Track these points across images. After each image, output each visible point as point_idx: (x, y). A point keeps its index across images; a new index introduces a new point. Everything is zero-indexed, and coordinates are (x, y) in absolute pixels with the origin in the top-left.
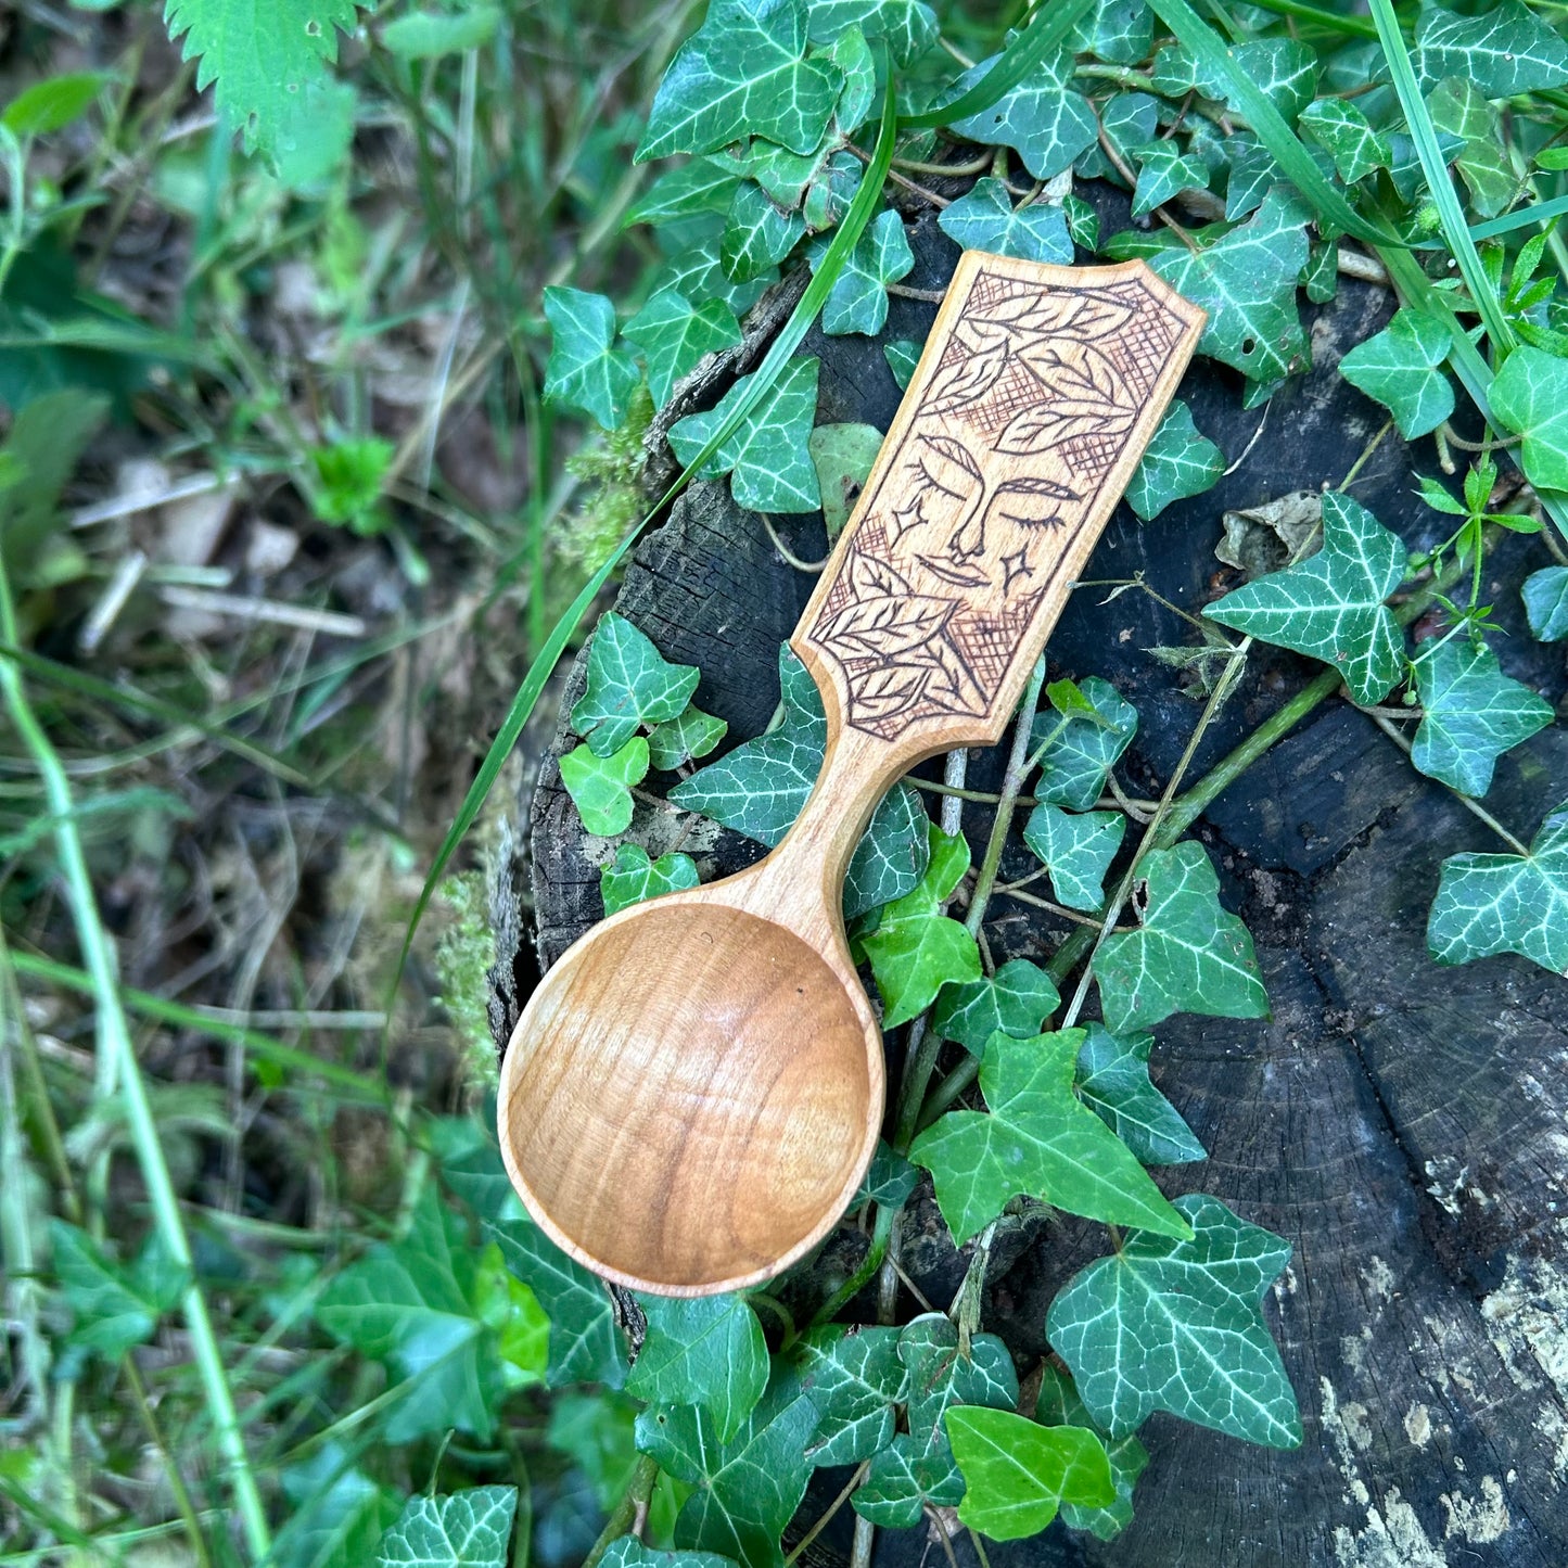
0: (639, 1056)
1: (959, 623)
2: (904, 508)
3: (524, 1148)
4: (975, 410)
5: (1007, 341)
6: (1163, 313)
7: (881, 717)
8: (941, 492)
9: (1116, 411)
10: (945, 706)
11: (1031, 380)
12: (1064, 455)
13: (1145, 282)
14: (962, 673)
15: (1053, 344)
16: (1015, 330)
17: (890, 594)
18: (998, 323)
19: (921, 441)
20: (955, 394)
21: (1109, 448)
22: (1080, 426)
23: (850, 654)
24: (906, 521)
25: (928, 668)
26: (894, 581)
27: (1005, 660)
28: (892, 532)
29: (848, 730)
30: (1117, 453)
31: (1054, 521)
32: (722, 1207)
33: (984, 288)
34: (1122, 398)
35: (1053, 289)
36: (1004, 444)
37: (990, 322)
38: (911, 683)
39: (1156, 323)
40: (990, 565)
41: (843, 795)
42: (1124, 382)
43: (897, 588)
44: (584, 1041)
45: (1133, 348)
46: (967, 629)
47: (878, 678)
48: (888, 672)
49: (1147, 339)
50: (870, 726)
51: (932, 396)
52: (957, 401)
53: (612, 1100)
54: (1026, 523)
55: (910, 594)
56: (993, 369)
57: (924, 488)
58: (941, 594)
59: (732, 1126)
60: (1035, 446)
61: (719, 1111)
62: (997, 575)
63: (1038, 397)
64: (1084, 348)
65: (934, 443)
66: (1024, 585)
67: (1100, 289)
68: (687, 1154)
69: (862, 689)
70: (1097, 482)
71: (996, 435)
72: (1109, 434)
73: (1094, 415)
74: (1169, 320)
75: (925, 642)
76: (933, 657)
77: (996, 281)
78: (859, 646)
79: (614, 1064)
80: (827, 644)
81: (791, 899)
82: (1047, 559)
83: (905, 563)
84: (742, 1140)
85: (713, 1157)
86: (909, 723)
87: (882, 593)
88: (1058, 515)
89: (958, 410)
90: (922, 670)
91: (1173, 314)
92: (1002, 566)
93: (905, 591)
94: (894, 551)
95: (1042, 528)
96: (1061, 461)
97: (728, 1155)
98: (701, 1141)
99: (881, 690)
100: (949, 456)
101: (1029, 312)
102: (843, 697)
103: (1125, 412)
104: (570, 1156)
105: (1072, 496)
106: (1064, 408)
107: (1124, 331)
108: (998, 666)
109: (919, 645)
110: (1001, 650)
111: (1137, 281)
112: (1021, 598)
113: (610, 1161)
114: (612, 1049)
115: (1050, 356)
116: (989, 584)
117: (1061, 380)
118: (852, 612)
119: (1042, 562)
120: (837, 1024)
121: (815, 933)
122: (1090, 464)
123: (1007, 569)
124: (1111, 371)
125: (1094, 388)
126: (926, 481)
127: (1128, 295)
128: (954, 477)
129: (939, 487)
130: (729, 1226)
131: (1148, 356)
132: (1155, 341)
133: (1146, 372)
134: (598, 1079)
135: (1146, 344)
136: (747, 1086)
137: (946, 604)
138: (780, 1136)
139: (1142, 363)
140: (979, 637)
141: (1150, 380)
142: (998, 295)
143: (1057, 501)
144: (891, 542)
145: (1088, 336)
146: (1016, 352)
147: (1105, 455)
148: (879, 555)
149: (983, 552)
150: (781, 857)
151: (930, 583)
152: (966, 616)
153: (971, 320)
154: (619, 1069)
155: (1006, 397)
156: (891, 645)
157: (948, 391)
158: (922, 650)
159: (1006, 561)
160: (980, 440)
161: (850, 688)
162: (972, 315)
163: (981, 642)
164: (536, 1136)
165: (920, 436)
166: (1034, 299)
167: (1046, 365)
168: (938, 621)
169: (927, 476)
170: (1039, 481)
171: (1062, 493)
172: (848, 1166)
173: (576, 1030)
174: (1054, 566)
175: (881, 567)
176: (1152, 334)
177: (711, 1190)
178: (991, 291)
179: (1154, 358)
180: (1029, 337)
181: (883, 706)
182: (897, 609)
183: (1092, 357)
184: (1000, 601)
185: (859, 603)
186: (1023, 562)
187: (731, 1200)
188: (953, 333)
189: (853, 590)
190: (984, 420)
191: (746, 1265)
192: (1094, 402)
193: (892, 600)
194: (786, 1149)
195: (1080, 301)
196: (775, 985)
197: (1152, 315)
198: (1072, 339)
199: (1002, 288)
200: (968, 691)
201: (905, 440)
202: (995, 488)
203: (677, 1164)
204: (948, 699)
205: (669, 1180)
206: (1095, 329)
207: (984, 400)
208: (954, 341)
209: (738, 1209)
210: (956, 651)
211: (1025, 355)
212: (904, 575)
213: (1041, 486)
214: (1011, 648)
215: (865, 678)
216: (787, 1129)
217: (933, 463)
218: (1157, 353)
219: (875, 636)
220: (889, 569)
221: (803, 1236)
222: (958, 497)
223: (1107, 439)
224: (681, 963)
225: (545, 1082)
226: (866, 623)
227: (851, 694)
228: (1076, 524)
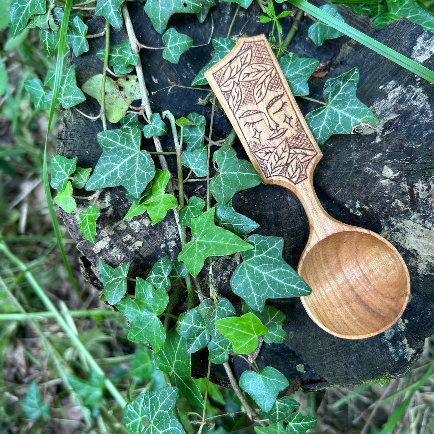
0: (329, 289)
1: (291, 142)
2: (253, 134)
3: (337, 330)
4: (244, 101)
5: (234, 81)
6: (257, 43)
7: (300, 176)
8: (257, 123)
9: (270, 71)
10: (308, 160)
11: (248, 83)
12: (271, 90)
13: (246, 41)
14: (303, 151)
15: (244, 72)
16: (233, 78)
17: (272, 152)
18: (228, 80)
19: (241, 119)
20: (237, 102)
21: (277, 79)
22: (267, 82)
23: (279, 172)
24: (257, 136)
25: (296, 157)
26: (269, 149)
27: (307, 139)
28: (257, 141)
29: (297, 186)
30: (279, 78)
31: (284, 104)
32: (380, 296)
33: (217, 76)
34: (269, 67)
35: (230, 62)
36: (258, 101)
37: (226, 81)
38: (297, 163)
39: (258, 46)
40: (283, 125)
41: (311, 198)
42: (265, 64)
43: (272, 150)
44: (318, 299)
45: (259, 56)
46: (294, 142)
47: (290, 170)
48: (290, 167)
49: (260, 51)
50: (300, 180)
51: (233, 108)
52: (239, 103)
53: (335, 303)
54: (280, 110)
55: (275, 148)
56: (238, 89)
57: (253, 126)
58: (281, 141)
59: (360, 280)
60: (264, 94)
61: (354, 280)
62: (286, 126)
63: (253, 85)
64: (250, 66)
65: (244, 116)
66: (294, 122)
67: (240, 52)
68: (360, 295)
69: (289, 175)
70: (282, 88)
71: (254, 101)
72: (274, 77)
73: (267, 76)
74: (259, 43)
75: (289, 153)
76: (294, 154)
77: (218, 73)
78: (278, 168)
79: (327, 296)
80: (272, 175)
81: (327, 228)
82: (292, 112)
83: (267, 143)
84: (366, 281)
85: (365, 289)
86: (306, 171)
87: (270, 154)
88: (284, 102)
89: (241, 104)
90: (296, 159)
91: (258, 41)
92: (285, 123)
93: (274, 149)
94: (262, 144)
95: (284, 108)
96: (271, 92)
97: (367, 286)
98: (359, 290)
99: (293, 171)
100: (250, 115)
101: (232, 71)
102: (288, 181)
103: (272, 69)
104: (343, 321)
105: (282, 96)
106: (260, 82)
107: (254, 54)
108: (308, 142)
109: (289, 155)
110: (304, 138)
111: (245, 42)
112: (296, 125)
113: (350, 313)
114: (323, 294)
115: (246, 75)
116: (287, 129)
117: (253, 77)
118: (269, 164)
119: (291, 114)
120: (360, 239)
121: (339, 228)
122: (277, 86)
123: (287, 123)
124: (260, 65)
125: (261, 71)
126: (252, 125)
127: (246, 47)
128: (256, 118)
129: (256, 123)
130: (386, 297)
131: (263, 54)
132: (262, 50)
133: (267, 57)
134: (328, 303)
135: (261, 52)
136: (354, 270)
137: (284, 142)
138: (372, 271)
139: (264, 57)
140: (298, 141)
141: (269, 58)
142: (222, 75)
143: (280, 100)
144: (259, 143)
145: (248, 63)
146: (238, 81)
147: (278, 81)
148: (260, 148)
149: (279, 125)
150: (314, 222)
151: (277, 142)
152: (291, 140)
153: (222, 85)
154: (329, 296)
155: (247, 92)
156: (284, 161)
157: (235, 103)
158: (291, 155)
159: (285, 121)
160: (252, 105)
161: (287, 178)
162: (221, 84)
163: (299, 141)
164: (335, 326)
165: (240, 118)
166: (229, 68)
167: (247, 77)
168: (287, 147)
169: (250, 123)
170: (272, 100)
171: (279, 97)
172: (398, 261)
173: (315, 299)
174: (294, 112)
175: (264, 150)
176: (259, 49)
177: (373, 295)
178: (219, 75)
180: (237, 76)
181: (297, 174)
182: (276, 154)
183: (253, 66)
184: (293, 130)
185: (268, 161)
186: (288, 118)
187: (379, 293)
188: (222, 91)
189: (263, 160)
190: (248, 101)
191: (402, 299)
192: (264, 74)
193: (274, 153)
194: (377, 272)
195: (239, 58)
196: (338, 247)
197: (255, 46)
198: (246, 67)
199: (221, 72)
200: (309, 153)
201: (238, 122)
202: (266, 110)
203: (361, 299)
204: (307, 158)
205: (364, 304)
206: (248, 60)
207: (243, 97)
208: (224, 93)
209: (383, 292)
210: (297, 148)
211: (241, 80)
212: (270, 146)
213: (274, 101)
214: (306, 136)
215: (287, 173)
216: (372, 268)
217: (249, 119)
218: (264, 52)
219: (279, 163)
220: (265, 148)
221: (406, 282)
222: (261, 120)
224: (316, 264)
225: (323, 315)
226: (274, 163)
228: (288, 100)
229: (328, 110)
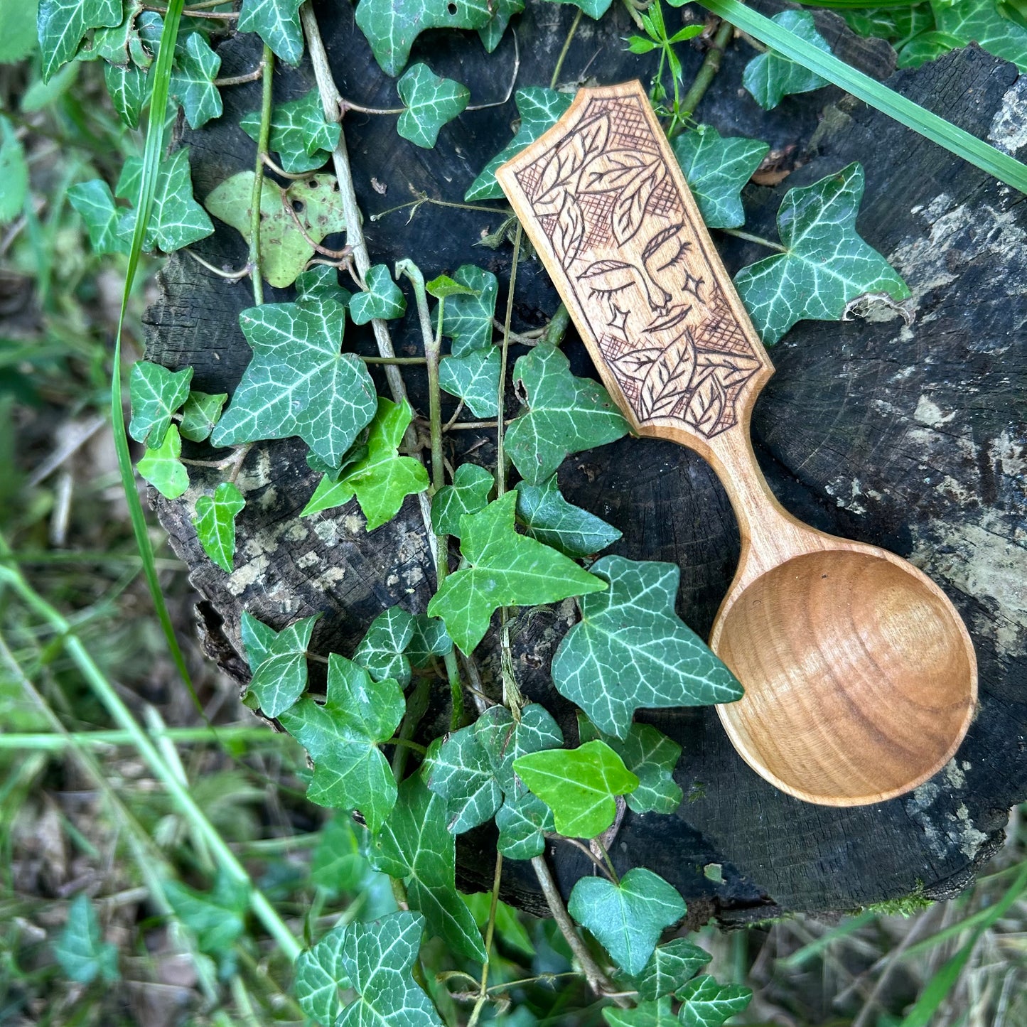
0: (784, 687)
1: (700, 339)
2: (611, 318)
3: (801, 784)
4: (589, 239)
5: (566, 192)
6: (621, 101)
7: (719, 418)
8: (619, 292)
9: (652, 168)
10: (740, 381)
11: (598, 197)
12: (653, 213)
13: (597, 96)
14: (728, 358)
15: (589, 170)
16: (563, 183)
17: (654, 362)
18: (552, 188)
19: (582, 280)
20: (571, 242)
21: (669, 188)
22: (645, 193)
23: (669, 408)
24: (619, 322)
25: (710, 374)
26: (648, 353)
27: (738, 331)
28: (619, 334)
29: (711, 442)
30: (674, 185)
31: (684, 247)
32: (905, 706)
33: (526, 180)
34: (649, 159)
35: (558, 146)
36: (621, 239)
37: (548, 192)
38: (712, 388)
39: (623, 109)
40: (680, 297)
41: (746, 471)
42: (640, 151)
43: (653, 355)
44: (758, 710)
45: (626, 132)
46: (706, 336)
47: (695, 403)
48: (696, 396)
49: (628, 121)
50: (719, 428)
51: (562, 255)
52: (576, 244)
53: (798, 720)
54: (674, 261)
55: (662, 351)
56: (575, 211)
57: (609, 298)
58: (676, 335)
59: (859, 667)
60: (636, 224)
61: (845, 667)
62: (689, 299)
63: (611, 200)
64: (605, 156)
65: (588, 274)
66: (706, 289)
67: (580, 121)
68: (858, 703)
69: (694, 416)
70: (681, 209)
71: (612, 239)
72: (661, 182)
73: (644, 181)
74: (627, 101)
75: (696, 365)
76: (707, 367)
77: (528, 170)
78: (668, 400)
79: (779, 704)
80: (653, 415)
81: (781, 542)
82: (702, 266)
83: (643, 340)
84: (872, 668)
85: (870, 690)
86: (733, 407)
87: (648, 366)
88: (683, 242)
89: (582, 247)
90: (710, 377)
91: (625, 97)
92: (686, 293)
93: (658, 353)
94: (631, 341)
95: (683, 256)
96: (655, 217)
97: (875, 681)
98: (855, 690)
99: (703, 407)
100: (603, 271)
101: (560, 167)
102: (690, 430)
103: (657, 163)
104: (817, 763)
105: (679, 227)
106: (628, 193)
107: (614, 128)
108: (739, 337)
109: (695, 368)
110: (732, 329)
111: (593, 99)
112: (712, 296)
113: (833, 745)
114: (771, 698)
115: (594, 177)
116: (690, 308)
117: (611, 181)
118: (645, 389)
119: (701, 270)
120: (861, 570)
121: (811, 543)
122: (669, 204)
123: (691, 291)
124: (628, 153)
125: (630, 168)
126: (606, 295)
127: (596, 110)
128: (618, 278)
129: (616, 290)
130: (920, 708)
131: (637, 128)
132: (632, 118)
133: (644, 135)
134: (781, 719)
135: (630, 124)
136: (845, 644)
137: (684, 338)
138: (888, 647)
139: (638, 134)
140: (716, 334)
141: (650, 137)
142: (537, 176)
143: (674, 237)
144: (625, 339)
145: (600, 149)
146: (576, 192)
147: (670, 193)
148: (626, 351)
149: (671, 296)
150: (752, 529)
151: (666, 336)
152: (699, 332)
153: (538, 201)
154: (784, 704)
155: (596, 217)
156: (683, 382)
157: (567, 244)
158: (699, 369)
159: (685, 288)
160: (608, 248)
161: (688, 422)
162: (535, 198)
163: (719, 335)
164: (798, 774)
165: (578, 278)
166: (555, 159)
167: (597, 182)
168: (690, 348)
169: (604, 292)
170: (656, 237)
171: (672, 231)
172: (950, 622)
173: (750, 710)
174: (707, 266)
175: (634, 355)
177: (888, 704)
178: (531, 177)
179: (641, 126)
180: (574, 178)
181: (713, 413)
182: (665, 365)
183: (612, 156)
184: (705, 308)
185: (644, 381)
186: (693, 280)
187: (903, 697)
188: (536, 215)
189: (633, 379)
190: (599, 238)
191: (958, 714)
192: (638, 175)
193: (658, 363)
194: (898, 648)
195: (577, 138)
196: (807, 588)
197: (617, 108)
198: (594, 158)
199: (535, 170)
200: (741, 363)
201: (573, 288)
202: (641, 262)
203: (859, 711)
204: (737, 376)
205: (866, 722)
206: (600, 141)
207: (588, 230)
208: (543, 219)
209: (913, 697)
210: (714, 352)
211: (582, 188)
212: (649, 346)
213: (660, 239)
214: (735, 323)
215: (689, 410)
216: (887, 639)
217: (600, 283)
218: (639, 122)
219: (670, 387)
220: (638, 351)
221: (969, 672)
222: (630, 285)
223: (663, 185)
224: (755, 628)
225: (770, 749)
226: (659, 387)
227: (692, 424)
228: (694, 237)
229: (788, 263)
